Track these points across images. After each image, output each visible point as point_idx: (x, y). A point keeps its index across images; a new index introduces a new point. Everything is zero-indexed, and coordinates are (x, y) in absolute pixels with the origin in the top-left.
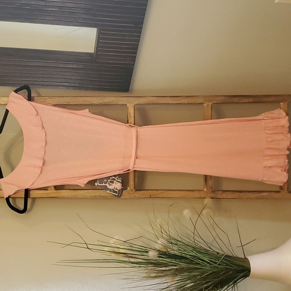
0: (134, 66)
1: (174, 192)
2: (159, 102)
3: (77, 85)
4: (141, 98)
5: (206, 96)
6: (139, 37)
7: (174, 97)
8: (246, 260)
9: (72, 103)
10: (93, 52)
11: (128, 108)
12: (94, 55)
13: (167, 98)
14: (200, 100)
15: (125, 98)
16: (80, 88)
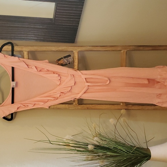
0: (78, 27)
1: (102, 105)
2: (93, 50)
3: (42, 39)
4: (82, 47)
5: (123, 46)
6: (82, 8)
7: (103, 46)
8: (148, 150)
9: (39, 50)
10: (52, 18)
11: (74, 53)
12: (53, 20)
13: (98, 47)
14: (119, 49)
15: (72, 47)
16: (43, 41)
